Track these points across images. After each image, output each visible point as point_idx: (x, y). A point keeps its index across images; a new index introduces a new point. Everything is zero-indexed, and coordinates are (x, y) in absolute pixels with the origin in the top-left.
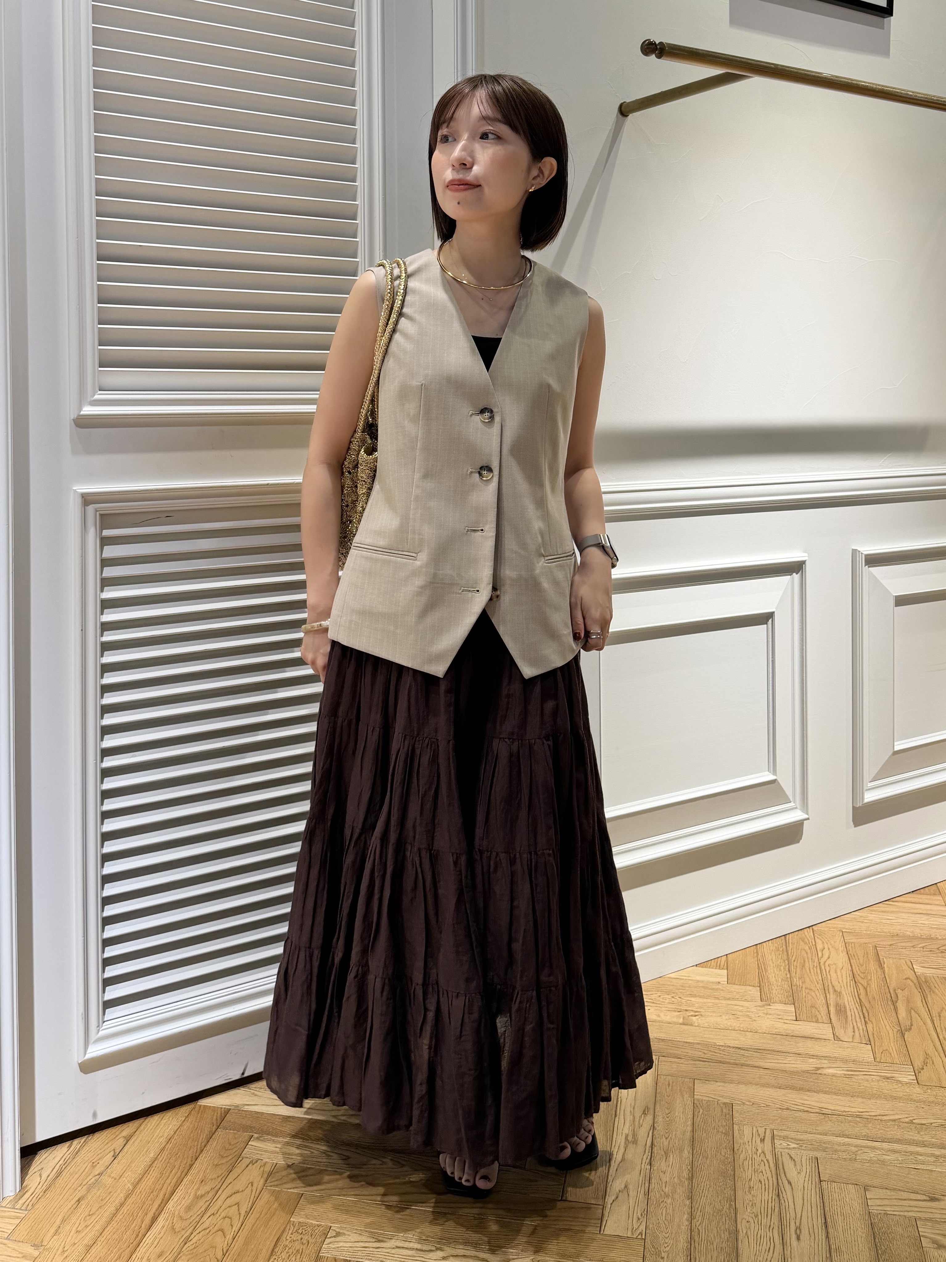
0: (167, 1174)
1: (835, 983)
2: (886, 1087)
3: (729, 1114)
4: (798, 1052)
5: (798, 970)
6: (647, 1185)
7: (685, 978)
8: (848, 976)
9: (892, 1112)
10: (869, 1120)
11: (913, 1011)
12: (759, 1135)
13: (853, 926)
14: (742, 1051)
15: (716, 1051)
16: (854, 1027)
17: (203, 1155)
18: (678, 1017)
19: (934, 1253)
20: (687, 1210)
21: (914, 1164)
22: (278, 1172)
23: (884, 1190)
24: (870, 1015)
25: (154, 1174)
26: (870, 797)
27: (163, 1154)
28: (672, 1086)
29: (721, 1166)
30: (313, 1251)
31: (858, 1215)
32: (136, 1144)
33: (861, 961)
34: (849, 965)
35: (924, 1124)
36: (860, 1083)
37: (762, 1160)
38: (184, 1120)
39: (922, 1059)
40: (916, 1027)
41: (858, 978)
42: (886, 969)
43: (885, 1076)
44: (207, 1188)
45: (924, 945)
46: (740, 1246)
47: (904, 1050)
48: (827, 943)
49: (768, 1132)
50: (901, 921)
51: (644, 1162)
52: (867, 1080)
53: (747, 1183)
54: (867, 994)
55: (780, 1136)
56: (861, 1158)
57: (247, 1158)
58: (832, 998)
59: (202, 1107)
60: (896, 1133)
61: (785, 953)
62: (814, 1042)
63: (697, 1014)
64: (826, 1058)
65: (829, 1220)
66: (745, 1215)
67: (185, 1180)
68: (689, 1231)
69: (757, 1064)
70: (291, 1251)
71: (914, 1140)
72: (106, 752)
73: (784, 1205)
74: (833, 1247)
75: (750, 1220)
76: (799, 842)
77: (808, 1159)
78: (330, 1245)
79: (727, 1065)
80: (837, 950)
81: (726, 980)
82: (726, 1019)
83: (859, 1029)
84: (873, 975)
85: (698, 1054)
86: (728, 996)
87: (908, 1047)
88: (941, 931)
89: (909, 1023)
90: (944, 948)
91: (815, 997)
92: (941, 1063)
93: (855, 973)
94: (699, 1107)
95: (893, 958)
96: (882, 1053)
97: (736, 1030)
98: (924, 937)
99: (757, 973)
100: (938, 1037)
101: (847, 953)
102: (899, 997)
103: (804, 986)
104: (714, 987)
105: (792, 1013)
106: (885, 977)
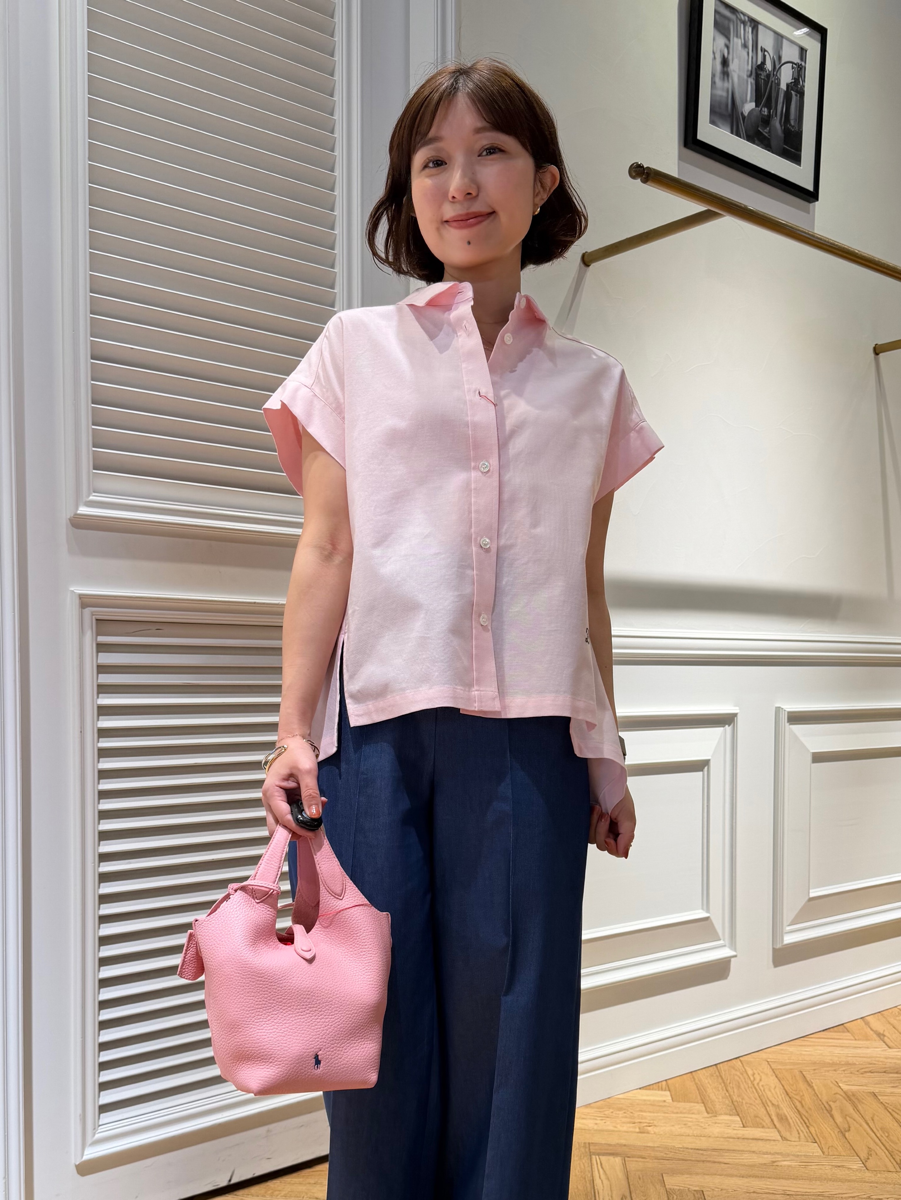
1: (772, 1099)
2: (839, 1173)
4: (752, 1150)
5: (736, 1090)
7: (631, 1098)
8: (782, 1094)
9: (849, 1192)
10: (831, 1198)
11: (848, 1118)
13: (777, 1056)
14: (700, 1151)
15: (677, 1152)
16: (798, 1131)
18: (635, 1127)
24: (810, 1121)
26: (788, 939)
28: (643, 1179)
33: (791, 1082)
34: (781, 1086)
36: (815, 1171)
39: (866, 1152)
40: (854, 1128)
41: (791, 1094)
42: (815, 1088)
43: (837, 1165)
45: (844, 1069)
47: (848, 1145)
48: (756, 1070)
50: (819, 1052)
52: (821, 1169)
54: (803, 1106)
58: (772, 1110)
61: (720, 1078)
62: (764, 1142)
63: (650, 1125)
64: (779, 1154)
69: (717, 1160)
76: (725, 978)
79: (690, 1162)
80: (767, 1074)
81: (670, 1098)
82: (679, 1128)
83: (803, 1132)
84: (804, 1092)
85: (659, 1154)
86: (675, 1111)
87: (851, 1143)
88: (857, 1058)
89: (846, 1126)
90: (863, 1070)
91: (755, 1109)
92: (883, 1154)
93: (788, 1091)
94: (672, 1193)
95: (819, 1079)
96: (829, 1148)
97: (691, 1136)
98: (843, 1063)
99: (698, 1092)
100: (876, 1135)
101: (776, 1077)
102: (833, 1107)
103: (743, 1102)
104: (661, 1104)
105: (737, 1121)
106: (816, 1094)
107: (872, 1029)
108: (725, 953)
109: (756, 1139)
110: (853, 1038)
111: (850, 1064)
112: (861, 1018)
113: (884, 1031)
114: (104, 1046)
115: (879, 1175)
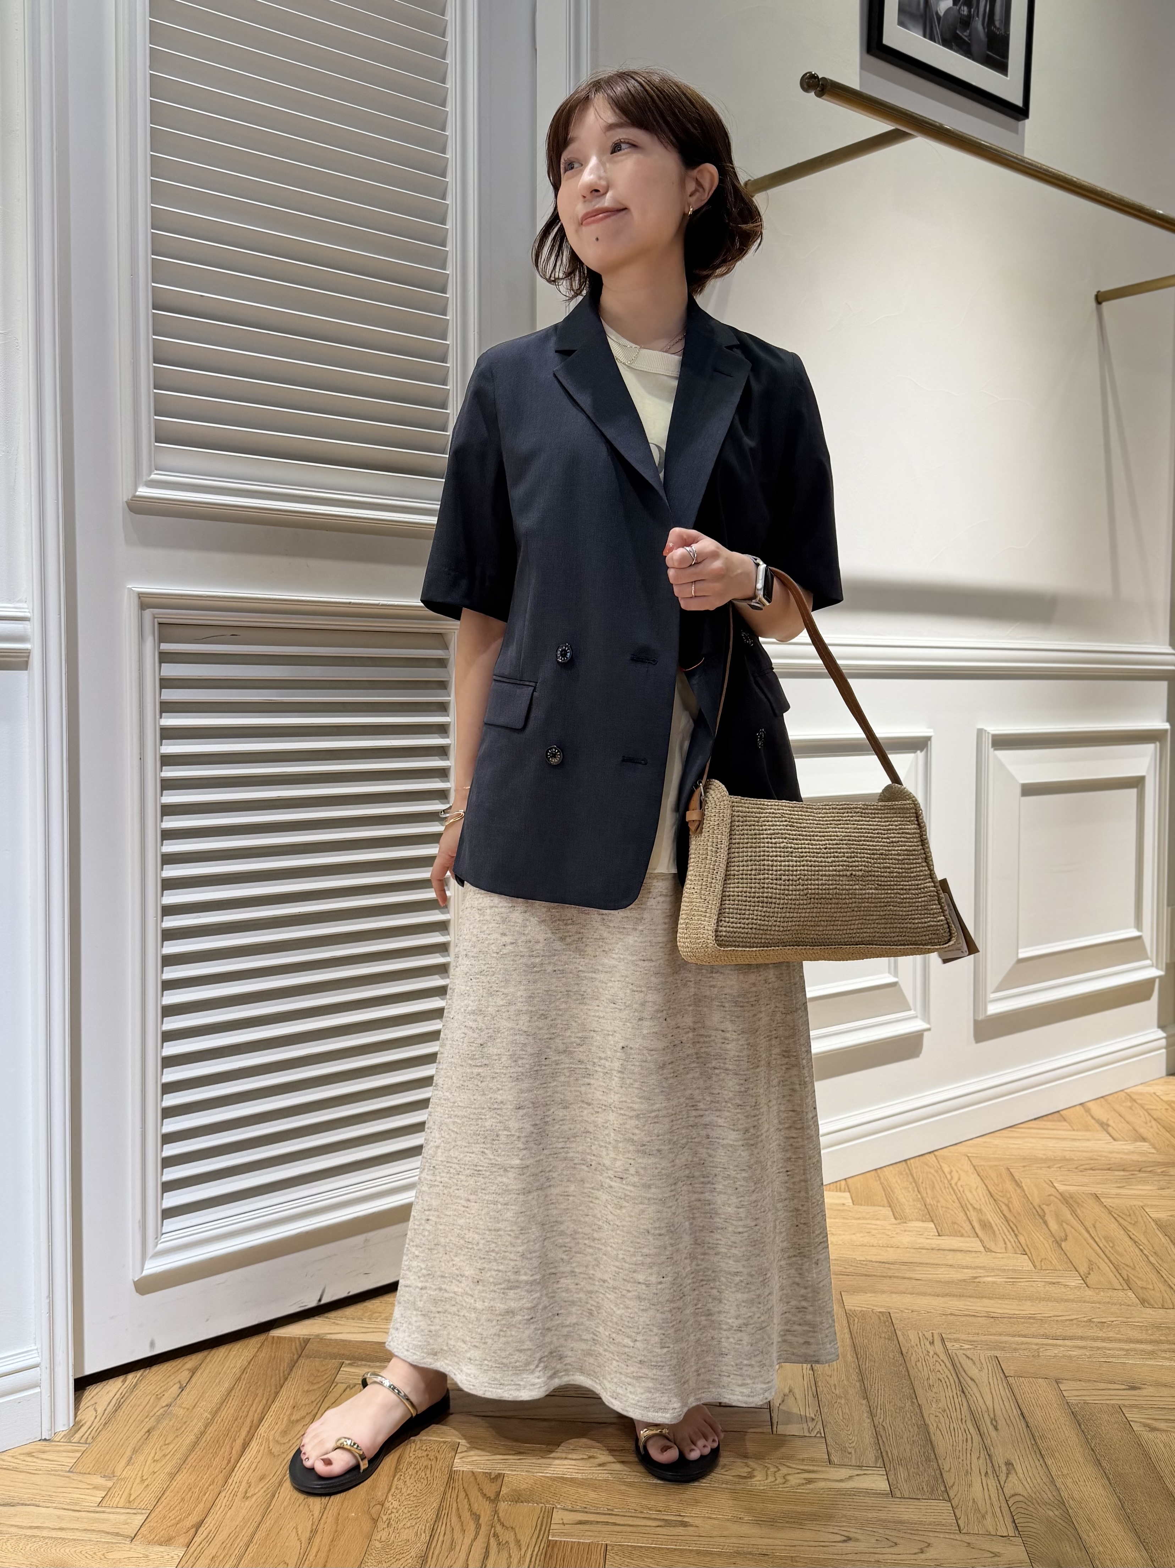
0: (250, 1402)
1: (973, 1202)
3: (888, 1321)
4: (950, 1263)
5: (929, 1191)
6: (814, 1388)
8: (985, 1194)
9: (1067, 1313)
10: (1044, 1321)
11: (1064, 1224)
12: (927, 1339)
13: (979, 1150)
14: (886, 1265)
15: (858, 1265)
16: (1004, 1239)
17: (290, 1382)
19: (1147, 1435)
20: (865, 1408)
21: (1105, 1358)
23: (1078, 1382)
24: (1019, 1229)
25: (233, 1404)
26: (994, 1009)
27: (240, 1384)
29: (893, 1368)
30: (444, 1466)
31: (1055, 1405)
32: (205, 1375)
33: (996, 1181)
34: (984, 1185)
35: (1105, 1323)
36: (1024, 1289)
37: (936, 1361)
38: (258, 1351)
39: (1086, 1265)
40: (1071, 1236)
41: (996, 1196)
42: (1025, 1188)
43: (1051, 1282)
44: (302, 1413)
45: (1060, 1165)
46: (933, 1438)
47: (1065, 1258)
48: (955, 1167)
49: (936, 1336)
50: (1029, 1145)
52: (1032, 1286)
53: (926, 1382)
54: (1010, 1211)
55: (950, 1339)
56: (1044, 1355)
58: (973, 1214)
59: (275, 1338)
60: (1076, 1331)
61: (910, 1176)
62: (964, 1254)
64: (982, 1268)
65: (1025, 1411)
66: (931, 1412)
67: (273, 1407)
68: (872, 1427)
69: (907, 1275)
70: (418, 1467)
71: (1097, 1337)
73: (972, 1399)
74: (1036, 1434)
75: (938, 1414)
76: (918, 1057)
77: (987, 1357)
78: (463, 1459)
79: (874, 1278)
80: (967, 1172)
81: (850, 1201)
82: (862, 1237)
83: (1010, 1242)
84: (1012, 1193)
86: (857, 1216)
87: (1068, 1255)
88: (1076, 1153)
89: (1063, 1234)
90: (1083, 1167)
91: (954, 1214)
92: (1108, 1268)
93: (992, 1192)
94: (853, 1316)
95: (1029, 1178)
96: (1042, 1261)
97: (876, 1247)
98: (1059, 1158)
99: (884, 1194)
100: (1098, 1246)
101: (979, 1175)
102: (1047, 1211)
103: (939, 1205)
104: (839, 1208)
105: (932, 1229)
106: (1026, 1195)
107: (1093, 1118)
108: (917, 1025)
109: (953, 1250)
110: (1070, 1128)
111: (1067, 1160)
112: (1081, 1104)
113: (1108, 1119)
114: (168, 1138)
115: (1102, 1293)
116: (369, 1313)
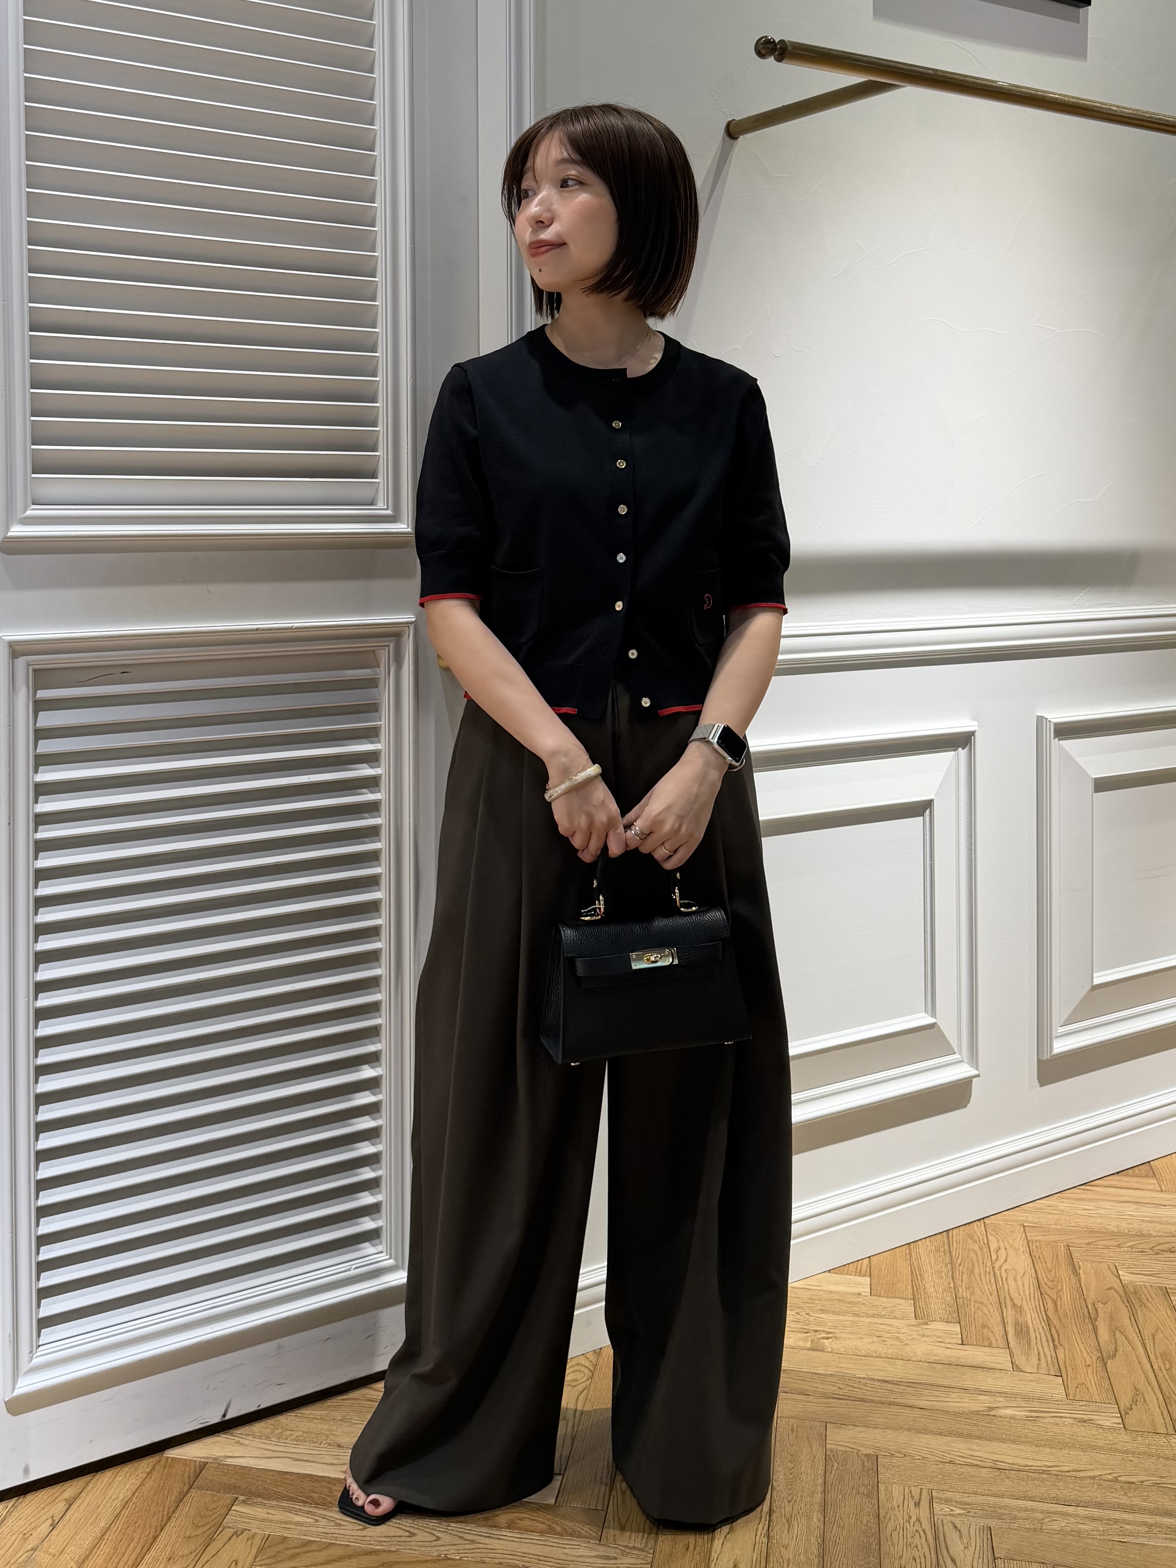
0: (123, 1550)
1: (1015, 1295)
2: (1083, 1433)
3: (872, 1470)
4: (965, 1386)
5: (965, 1277)
6: (763, 1563)
7: (815, 1288)
8: (1031, 1286)
9: (1090, 1467)
10: (1060, 1477)
11: (1117, 1332)
12: (913, 1497)
13: (1038, 1218)
14: (890, 1385)
15: (855, 1385)
16: (1039, 1353)
17: (172, 1523)
18: (805, 1340)
21: (1119, 1535)
22: (269, 1547)
24: (1061, 1338)
25: (105, 1549)
26: (1060, 1046)
27: (117, 1524)
28: (797, 1432)
29: (862, 1538)
32: (82, 1508)
33: (1049, 1265)
34: (1033, 1270)
35: (1133, 1483)
36: (1047, 1428)
37: (917, 1531)
38: (146, 1477)
39: (1130, 1396)
40: (1122, 1353)
41: (1044, 1287)
42: (1082, 1276)
43: (1081, 1418)
45: (1132, 1243)
47: (1107, 1383)
48: (1004, 1242)
49: (924, 1494)
50: (1102, 1211)
51: (759, 1534)
52: (1057, 1424)
53: (897, 1561)
54: (1057, 1310)
55: (941, 1499)
56: (1048, 1527)
57: (230, 1527)
58: (1010, 1314)
59: (170, 1461)
60: (1094, 1493)
61: (948, 1255)
62: (986, 1374)
63: (830, 1335)
64: (1002, 1395)
67: (147, 1557)
69: (910, 1403)
71: (1119, 1504)
72: (42, 987)
76: (965, 1106)
77: (978, 1528)
79: (870, 1404)
80: (1017, 1250)
81: (869, 1290)
82: (869, 1343)
83: (1046, 1355)
84: (1064, 1284)
85: (831, 1389)
86: (871, 1312)
87: (1112, 1379)
88: (1155, 1224)
89: (1112, 1347)
90: (1160, 1247)
91: (987, 1313)
92: (1156, 1401)
93: (1041, 1281)
94: (833, 1459)
95: (1091, 1262)
96: (1076, 1388)
97: (883, 1358)
98: (1133, 1233)
99: (910, 1280)
100: (1152, 1366)
101: (1031, 1255)
102: (1099, 1315)
103: (972, 1299)
104: (853, 1300)
105: (957, 1334)
106: (1081, 1286)
108: (963, 1071)
109: (976, 1367)
110: (1158, 1188)
111: (1143, 1235)
115: (1140, 1439)
116: (280, 1430)
